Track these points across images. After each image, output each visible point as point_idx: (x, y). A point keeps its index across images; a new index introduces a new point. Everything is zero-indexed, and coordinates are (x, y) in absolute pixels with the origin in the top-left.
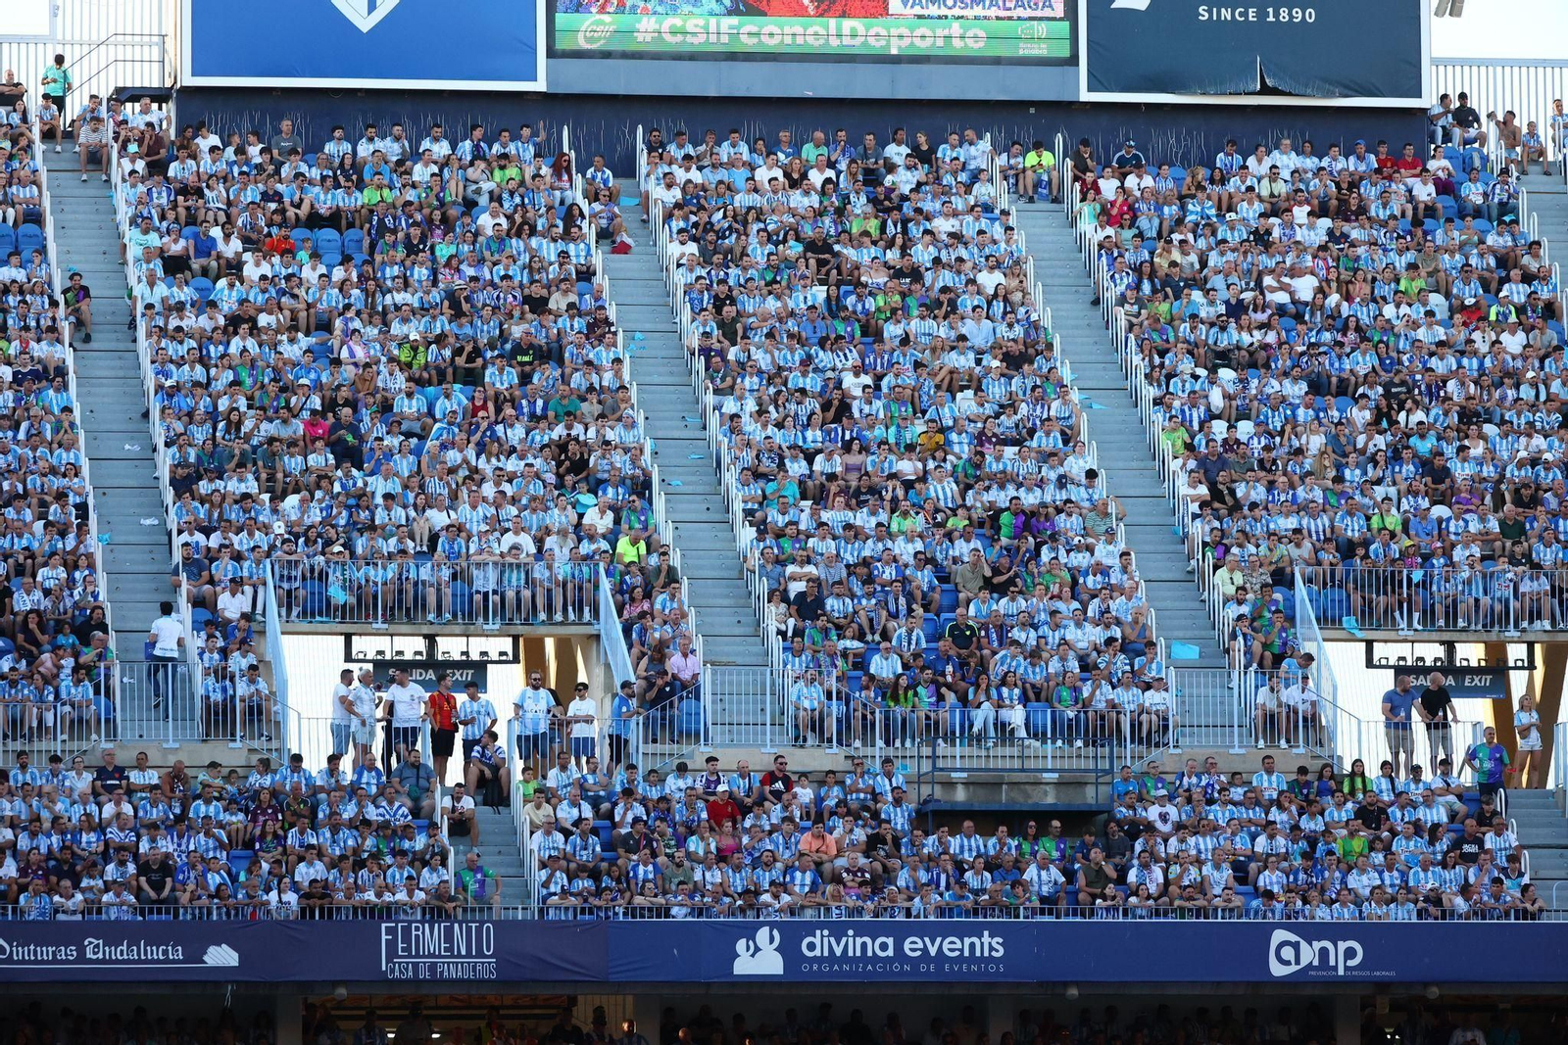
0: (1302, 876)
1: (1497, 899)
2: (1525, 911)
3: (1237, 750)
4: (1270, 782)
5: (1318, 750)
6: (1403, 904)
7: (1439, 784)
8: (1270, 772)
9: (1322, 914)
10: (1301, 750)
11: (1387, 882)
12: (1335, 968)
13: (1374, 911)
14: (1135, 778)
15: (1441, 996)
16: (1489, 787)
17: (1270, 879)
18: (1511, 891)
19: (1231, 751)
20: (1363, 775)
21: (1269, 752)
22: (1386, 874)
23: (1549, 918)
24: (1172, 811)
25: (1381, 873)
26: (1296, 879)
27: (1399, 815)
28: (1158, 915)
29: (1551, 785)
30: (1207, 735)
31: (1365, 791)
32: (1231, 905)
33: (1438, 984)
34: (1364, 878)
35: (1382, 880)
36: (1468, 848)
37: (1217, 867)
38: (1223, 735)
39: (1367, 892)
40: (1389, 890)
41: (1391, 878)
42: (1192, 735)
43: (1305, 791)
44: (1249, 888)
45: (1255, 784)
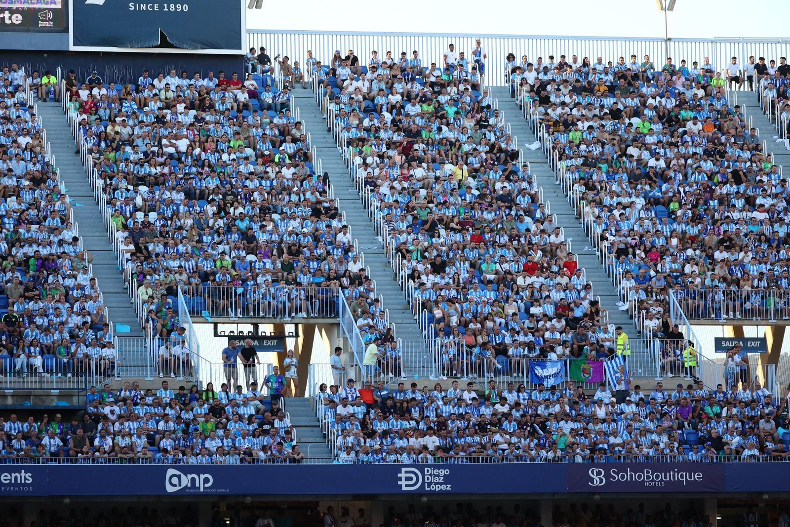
0: (182, 441)
1: (280, 453)
2: (294, 458)
3: (149, 378)
4: (166, 394)
5: (190, 378)
6: (233, 456)
7: (250, 395)
8: (166, 389)
9: (193, 461)
10: (182, 378)
11: (225, 444)
12: (199, 488)
13: (218, 459)
14: (98, 392)
15: (252, 502)
16: (276, 396)
17: (166, 443)
18: (287, 450)
19: (146, 379)
20: (212, 390)
21: (165, 379)
22: (225, 440)
23: (306, 462)
24: (117, 409)
25: (222, 440)
26: (179, 443)
27: (231, 410)
28: (109, 462)
29: (307, 395)
30: (134, 371)
31: (213, 398)
32: (146, 456)
33: (250, 495)
34: (213, 442)
35: (223, 443)
36: (266, 427)
37: (139, 437)
38: (142, 371)
39: (215, 449)
40: (226, 448)
41: (227, 442)
42: (126, 370)
43: (183, 399)
44: (156, 448)
45: (158, 395)
